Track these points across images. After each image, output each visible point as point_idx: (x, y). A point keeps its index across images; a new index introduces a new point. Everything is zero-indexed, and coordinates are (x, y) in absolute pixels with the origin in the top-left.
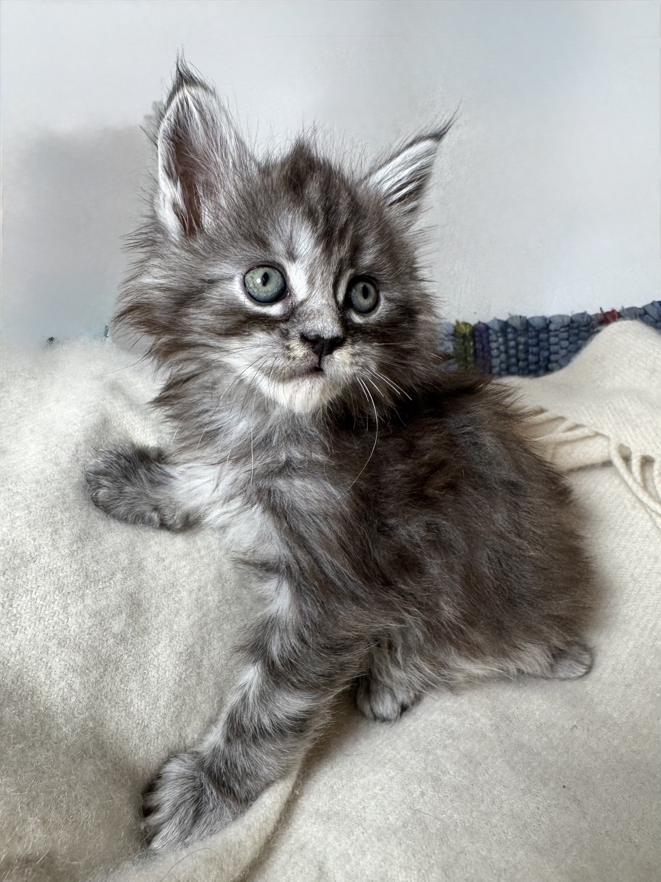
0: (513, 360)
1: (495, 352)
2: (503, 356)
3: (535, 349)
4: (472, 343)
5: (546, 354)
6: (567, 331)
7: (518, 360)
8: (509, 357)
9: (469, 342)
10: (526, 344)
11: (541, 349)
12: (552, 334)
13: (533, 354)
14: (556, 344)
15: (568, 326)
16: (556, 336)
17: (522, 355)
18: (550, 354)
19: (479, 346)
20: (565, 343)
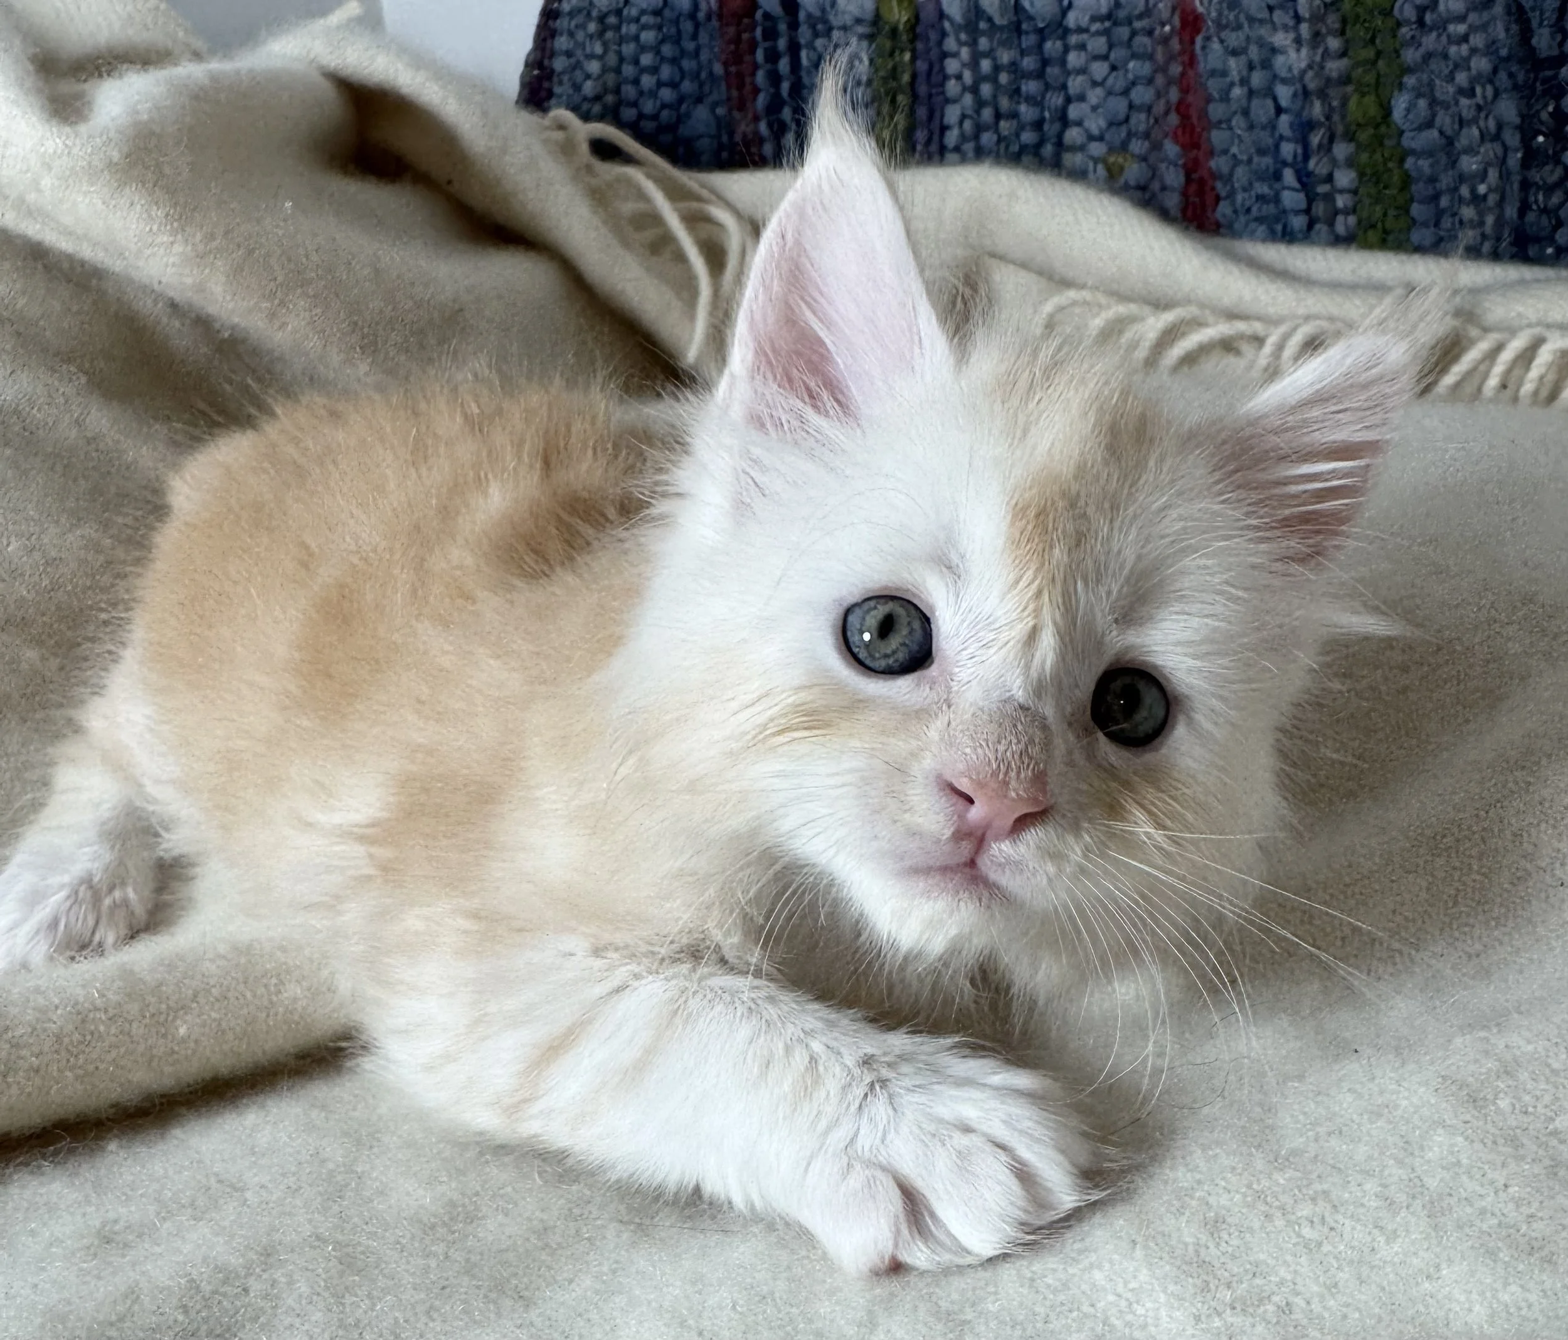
0: (987, 114)
1: (952, 87)
2: (968, 99)
3: (1031, 87)
4: (907, 56)
5: (1055, 100)
6: (1106, 32)
7: (998, 116)
8: (980, 104)
9: (902, 51)
10: (1014, 67)
11: (1047, 87)
12: (1073, 39)
13: (1031, 100)
14: (1083, 71)
15: (1109, 16)
16: (1082, 47)
17: (1004, 103)
18: (1068, 100)
19: (922, 66)
20: (1099, 69)
